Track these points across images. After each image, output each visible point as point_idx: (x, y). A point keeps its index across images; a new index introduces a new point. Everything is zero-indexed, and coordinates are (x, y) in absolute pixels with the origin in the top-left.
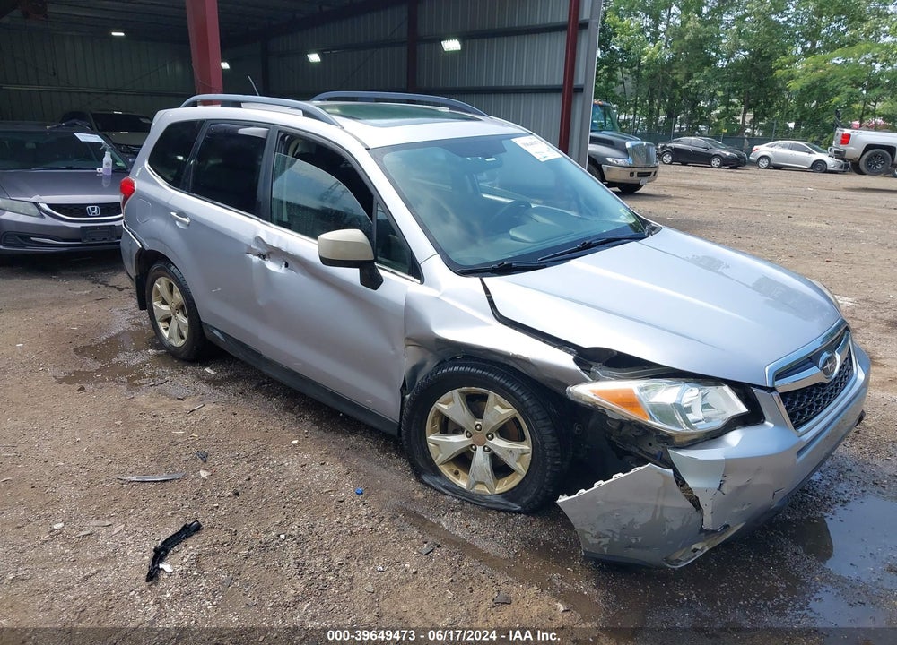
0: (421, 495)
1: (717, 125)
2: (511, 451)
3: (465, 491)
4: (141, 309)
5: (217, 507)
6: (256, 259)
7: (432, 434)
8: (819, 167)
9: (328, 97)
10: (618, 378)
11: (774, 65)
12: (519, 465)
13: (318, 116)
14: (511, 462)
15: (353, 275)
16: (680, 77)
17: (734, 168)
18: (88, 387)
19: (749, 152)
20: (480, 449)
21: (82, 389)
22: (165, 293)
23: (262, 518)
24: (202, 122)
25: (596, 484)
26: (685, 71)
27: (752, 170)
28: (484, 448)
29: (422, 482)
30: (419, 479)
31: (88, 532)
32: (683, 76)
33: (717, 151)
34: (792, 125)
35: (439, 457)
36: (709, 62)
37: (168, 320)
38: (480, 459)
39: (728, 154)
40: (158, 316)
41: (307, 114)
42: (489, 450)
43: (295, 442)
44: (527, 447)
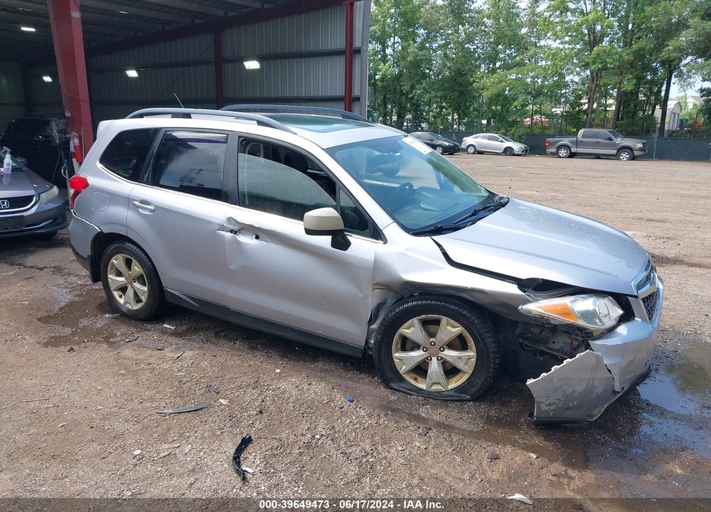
0: (393, 398)
1: (435, 123)
2: (460, 358)
3: (425, 390)
4: (94, 282)
5: (253, 423)
6: (228, 235)
7: (396, 352)
8: (508, 152)
9: (233, 108)
10: (545, 298)
11: (471, 79)
12: (467, 367)
13: (270, 124)
14: (460, 365)
15: (325, 241)
16: (406, 88)
17: (452, 154)
18: (75, 347)
19: (461, 142)
20: (434, 359)
21: (71, 350)
22: (123, 268)
23: (292, 427)
24: (157, 130)
25: (553, 368)
26: (410, 83)
27: (464, 155)
28: (437, 358)
29: (391, 388)
30: (388, 386)
31: (167, 453)
32: (409, 87)
33: (440, 142)
34: (484, 122)
35: (403, 369)
36: (425, 76)
37: (123, 289)
38: (434, 366)
39: (447, 144)
40: (112, 287)
41: (260, 123)
42: (442, 358)
43: (278, 371)
44: (473, 354)
